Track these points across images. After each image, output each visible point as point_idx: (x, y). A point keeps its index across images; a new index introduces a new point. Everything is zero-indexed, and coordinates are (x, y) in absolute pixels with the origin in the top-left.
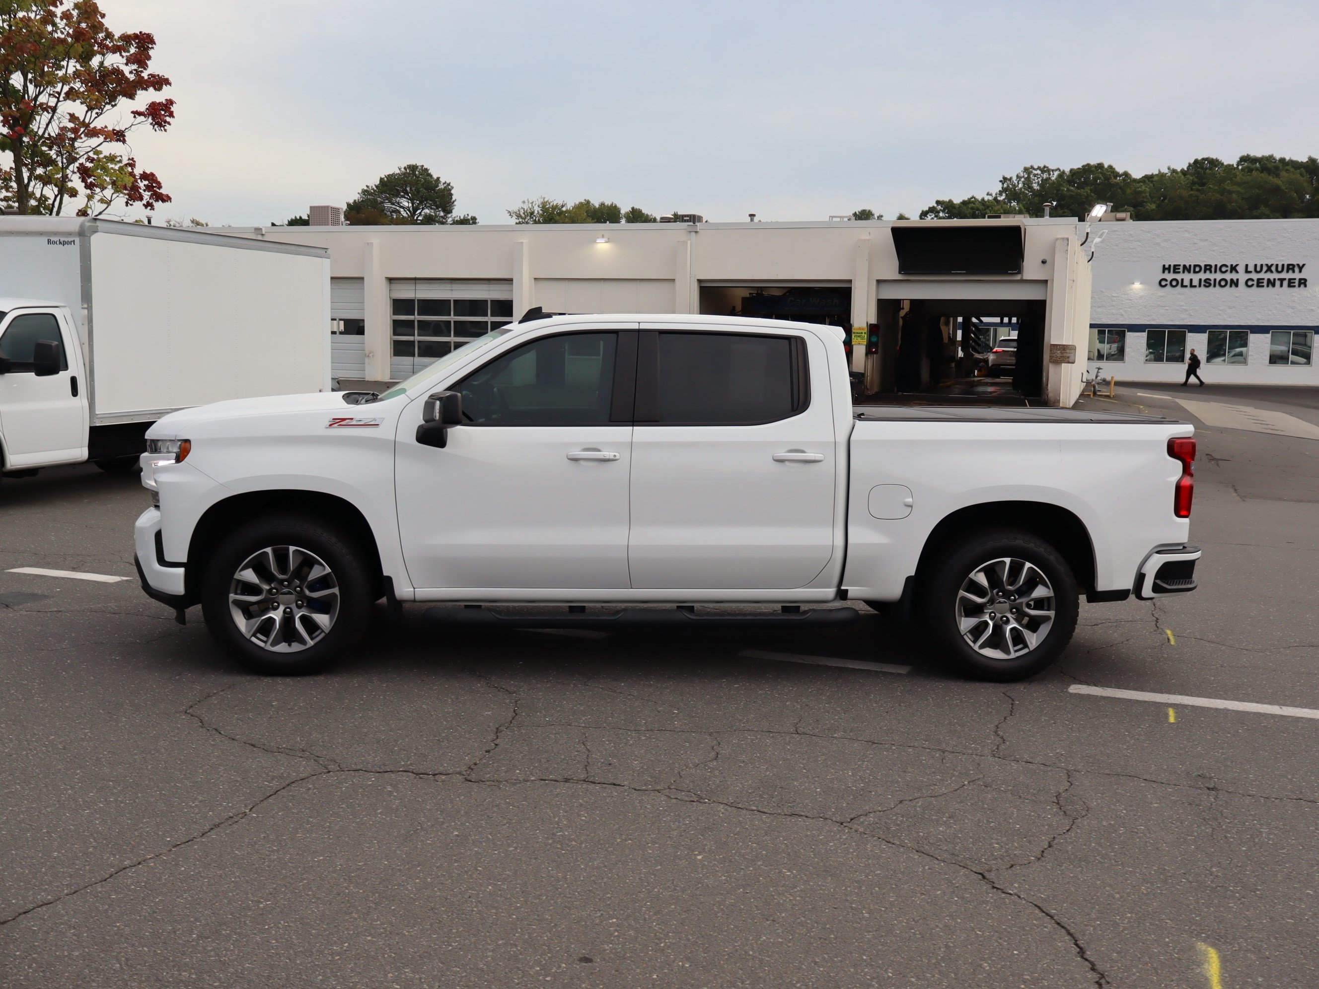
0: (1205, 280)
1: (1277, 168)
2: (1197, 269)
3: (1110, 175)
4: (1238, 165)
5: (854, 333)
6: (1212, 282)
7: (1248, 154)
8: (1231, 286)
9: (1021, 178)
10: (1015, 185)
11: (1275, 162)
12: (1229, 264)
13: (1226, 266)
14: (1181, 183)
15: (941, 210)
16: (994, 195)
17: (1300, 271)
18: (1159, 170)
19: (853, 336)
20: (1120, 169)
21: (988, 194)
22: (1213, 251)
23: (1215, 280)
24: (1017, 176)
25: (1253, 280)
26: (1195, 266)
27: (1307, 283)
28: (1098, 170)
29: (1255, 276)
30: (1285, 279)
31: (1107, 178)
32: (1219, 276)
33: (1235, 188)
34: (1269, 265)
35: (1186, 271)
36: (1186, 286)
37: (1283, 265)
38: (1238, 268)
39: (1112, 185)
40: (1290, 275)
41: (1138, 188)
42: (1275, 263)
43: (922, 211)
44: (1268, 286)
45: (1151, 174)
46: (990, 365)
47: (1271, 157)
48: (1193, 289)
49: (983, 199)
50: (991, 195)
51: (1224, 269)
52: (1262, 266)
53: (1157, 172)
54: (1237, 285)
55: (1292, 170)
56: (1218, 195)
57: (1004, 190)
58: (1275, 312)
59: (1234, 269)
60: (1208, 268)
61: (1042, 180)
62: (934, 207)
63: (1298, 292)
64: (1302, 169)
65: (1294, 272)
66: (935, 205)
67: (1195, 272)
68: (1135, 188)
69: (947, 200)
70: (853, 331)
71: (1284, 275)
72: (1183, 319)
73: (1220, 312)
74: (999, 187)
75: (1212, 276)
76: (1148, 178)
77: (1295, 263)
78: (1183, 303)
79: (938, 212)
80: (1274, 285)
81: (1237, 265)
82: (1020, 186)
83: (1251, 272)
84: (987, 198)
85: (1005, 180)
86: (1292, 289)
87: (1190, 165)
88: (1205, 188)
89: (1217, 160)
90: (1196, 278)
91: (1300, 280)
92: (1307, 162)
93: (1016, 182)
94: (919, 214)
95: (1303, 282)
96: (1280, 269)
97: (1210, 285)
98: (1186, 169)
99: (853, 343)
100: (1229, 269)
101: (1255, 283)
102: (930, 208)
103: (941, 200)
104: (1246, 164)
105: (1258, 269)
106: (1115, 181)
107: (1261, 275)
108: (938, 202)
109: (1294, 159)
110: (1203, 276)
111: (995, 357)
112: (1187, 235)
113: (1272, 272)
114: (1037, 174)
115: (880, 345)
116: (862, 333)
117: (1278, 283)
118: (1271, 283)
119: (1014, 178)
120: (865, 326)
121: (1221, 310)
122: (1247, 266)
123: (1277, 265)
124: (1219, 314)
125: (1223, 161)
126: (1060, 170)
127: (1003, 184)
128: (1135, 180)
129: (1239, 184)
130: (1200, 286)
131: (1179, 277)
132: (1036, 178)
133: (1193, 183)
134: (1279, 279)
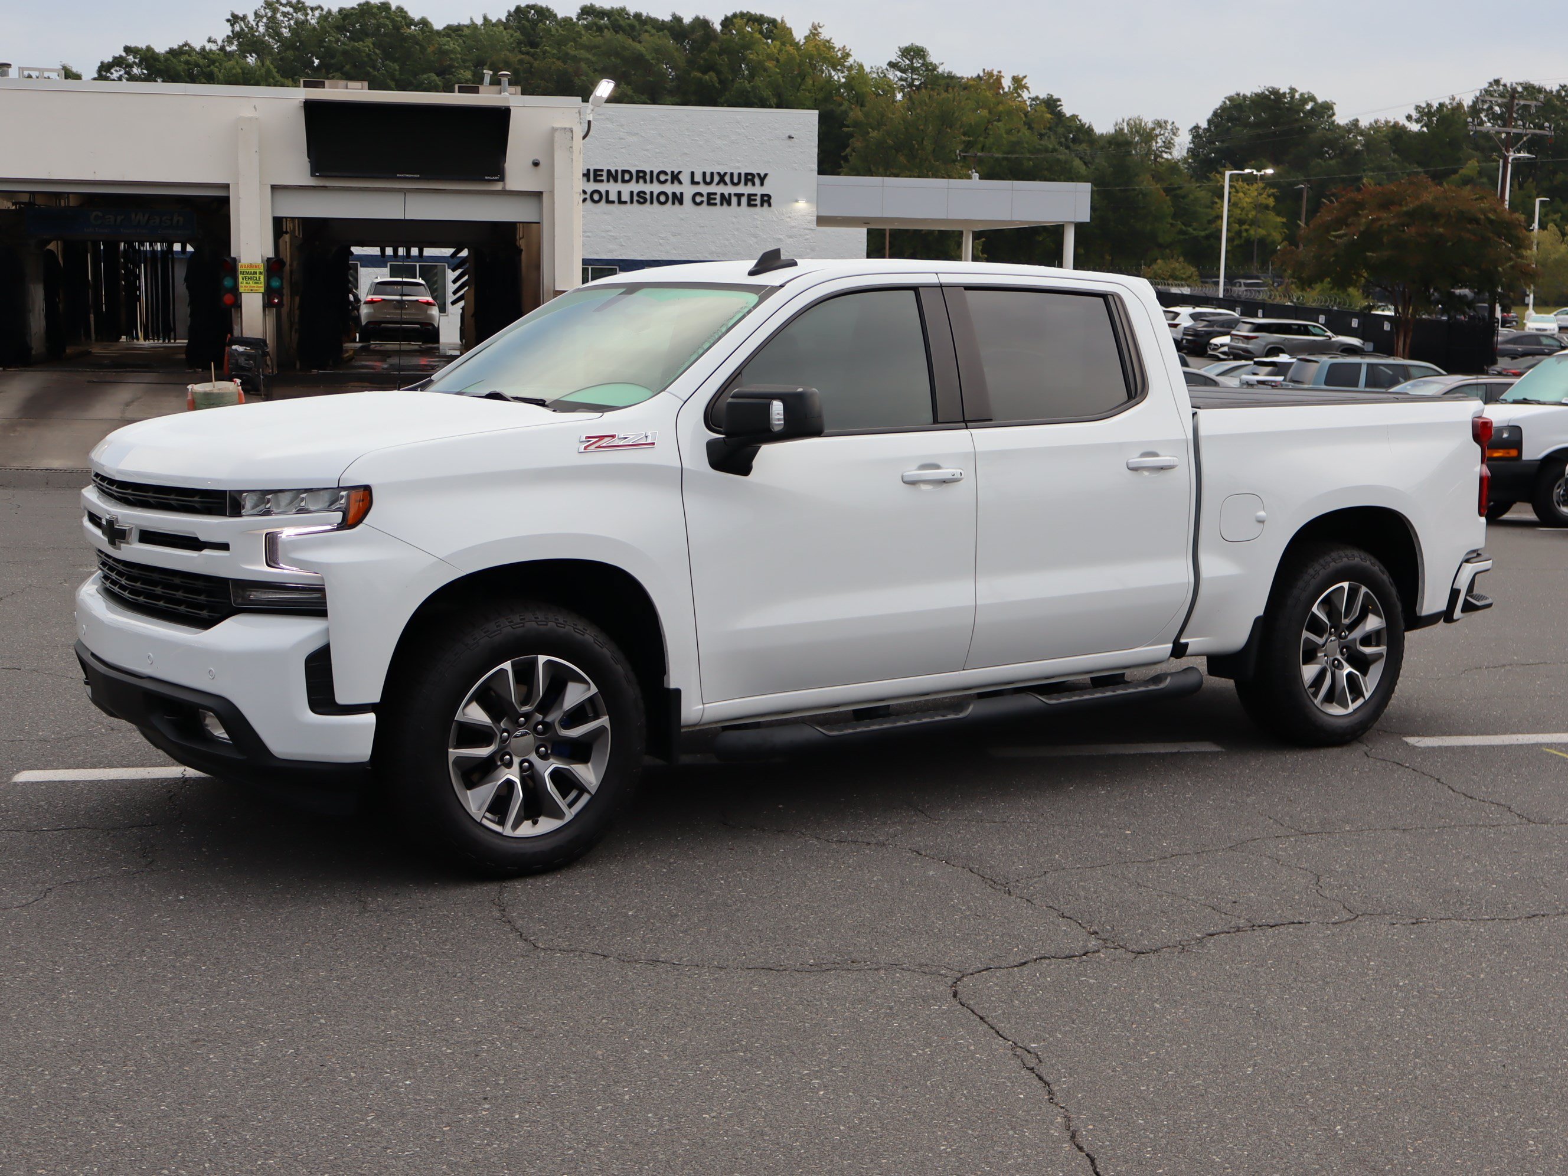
0: (639, 194)
1: (632, 27)
2: (627, 177)
3: (401, 22)
4: (578, 19)
5: (242, 273)
6: (648, 197)
7: (591, 4)
8: (673, 203)
9: (262, 17)
10: (252, 28)
11: (629, 18)
12: (669, 172)
13: (666, 173)
14: (504, 42)
15: (134, 62)
16: (220, 43)
17: (762, 184)
18: (471, 19)
19: (240, 277)
20: (415, 14)
21: (209, 41)
22: (647, 150)
23: (652, 193)
24: (256, 14)
25: (701, 195)
26: (624, 172)
27: (772, 201)
28: (381, 13)
29: (704, 189)
30: (743, 195)
31: (397, 28)
32: (656, 188)
33: (583, 54)
34: (722, 173)
35: (611, 180)
36: (613, 202)
37: (740, 174)
38: (681, 177)
39: (405, 39)
40: (748, 190)
41: (445, 45)
42: (729, 171)
43: (102, 63)
44: (722, 204)
45: (456, 24)
46: (364, 323)
47: (623, 10)
48: (623, 206)
49: (203, 49)
50: (215, 42)
51: (662, 178)
52: (712, 174)
53: (467, 22)
54: (681, 202)
55: (653, 31)
56: (559, 63)
57: (237, 35)
58: (732, 241)
59: (675, 178)
60: (641, 176)
61: (296, 23)
62: (121, 57)
63: (760, 213)
64: (666, 31)
65: (754, 184)
66: (124, 54)
67: (624, 181)
68: (439, 44)
69: (144, 47)
70: (240, 269)
71: (741, 189)
72: (611, 251)
73: (661, 241)
74: (227, 30)
75: (647, 188)
76: (453, 31)
77: (755, 172)
78: (610, 228)
79: (130, 66)
80: (729, 204)
81: (680, 172)
82: (262, 29)
83: (698, 183)
84: (209, 46)
85: (234, 19)
86: (752, 209)
87: (510, 15)
88: (538, 50)
89: (548, 10)
90: (626, 189)
91: (763, 196)
92: (671, 21)
93: (254, 24)
94: (97, 68)
95: (766, 200)
96: (736, 180)
97: (645, 200)
98: (504, 20)
99: (241, 290)
100: (669, 177)
101: (705, 199)
102: (115, 58)
103: (133, 46)
104: (590, 18)
105: (708, 179)
106: (409, 31)
107: (713, 188)
108: (128, 50)
109: (653, 15)
110: (636, 187)
111: (372, 311)
112: (609, 125)
113: (726, 184)
114: (288, 13)
115: (285, 291)
116: (255, 273)
117: (734, 200)
118: (726, 200)
119: (251, 18)
120: (259, 261)
121: (662, 239)
122: (693, 174)
123: (732, 174)
124: (660, 244)
125: (556, 11)
126: (322, 10)
127: (232, 25)
128: (438, 32)
129: (589, 48)
130: (632, 202)
131: (602, 187)
132: (286, 19)
133: (519, 43)
134: (735, 195)
